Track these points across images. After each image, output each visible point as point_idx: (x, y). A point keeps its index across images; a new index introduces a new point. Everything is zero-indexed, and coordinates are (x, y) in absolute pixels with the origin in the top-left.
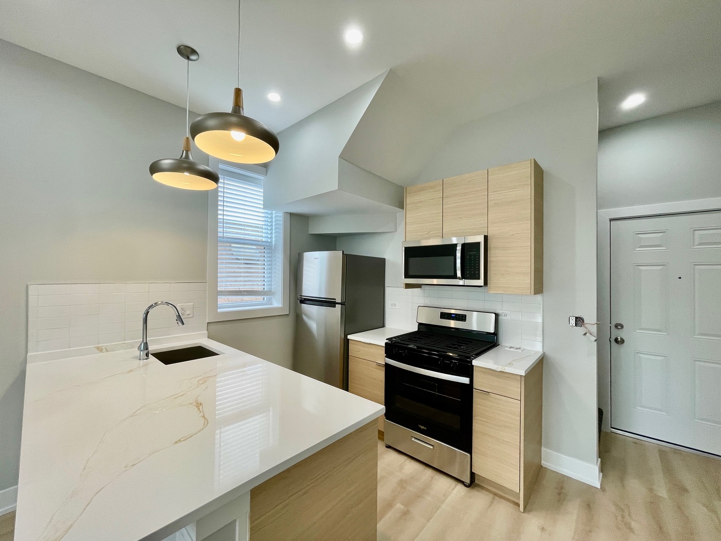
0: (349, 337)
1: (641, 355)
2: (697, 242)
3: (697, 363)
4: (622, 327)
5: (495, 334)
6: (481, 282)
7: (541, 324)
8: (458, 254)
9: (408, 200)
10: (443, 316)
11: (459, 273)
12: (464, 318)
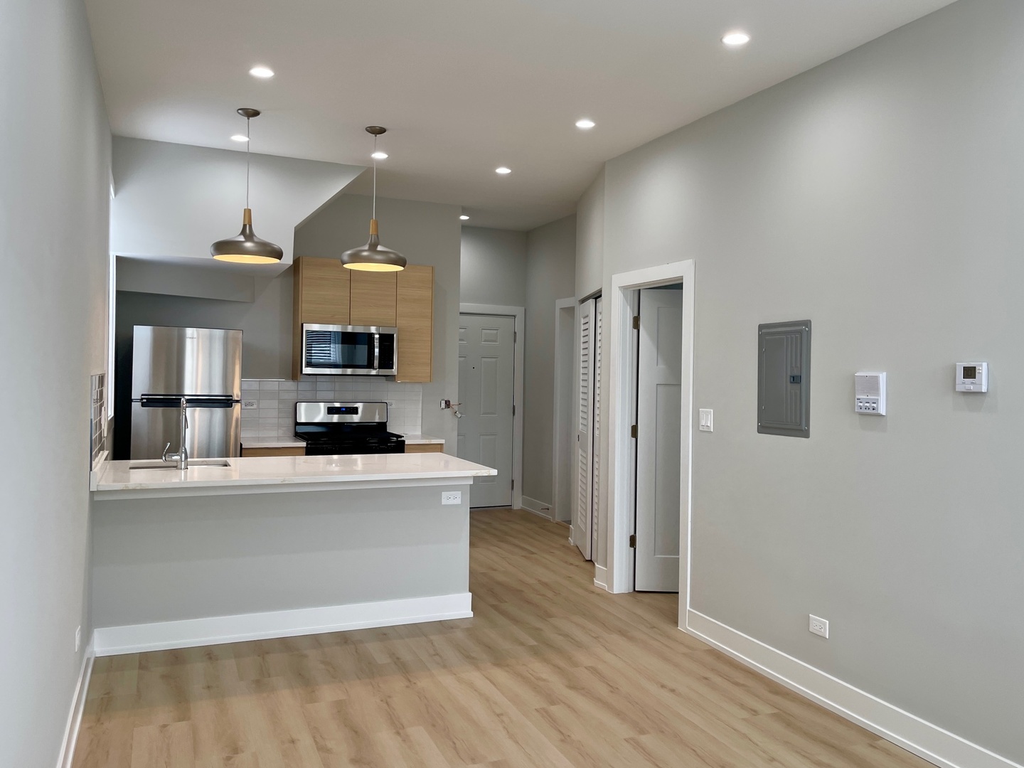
0: (245, 445)
2: (483, 339)
3: (482, 437)
5: (386, 422)
6: (394, 372)
7: (421, 410)
8: (377, 344)
9: (305, 273)
10: (331, 411)
11: (376, 363)
12: (355, 411)
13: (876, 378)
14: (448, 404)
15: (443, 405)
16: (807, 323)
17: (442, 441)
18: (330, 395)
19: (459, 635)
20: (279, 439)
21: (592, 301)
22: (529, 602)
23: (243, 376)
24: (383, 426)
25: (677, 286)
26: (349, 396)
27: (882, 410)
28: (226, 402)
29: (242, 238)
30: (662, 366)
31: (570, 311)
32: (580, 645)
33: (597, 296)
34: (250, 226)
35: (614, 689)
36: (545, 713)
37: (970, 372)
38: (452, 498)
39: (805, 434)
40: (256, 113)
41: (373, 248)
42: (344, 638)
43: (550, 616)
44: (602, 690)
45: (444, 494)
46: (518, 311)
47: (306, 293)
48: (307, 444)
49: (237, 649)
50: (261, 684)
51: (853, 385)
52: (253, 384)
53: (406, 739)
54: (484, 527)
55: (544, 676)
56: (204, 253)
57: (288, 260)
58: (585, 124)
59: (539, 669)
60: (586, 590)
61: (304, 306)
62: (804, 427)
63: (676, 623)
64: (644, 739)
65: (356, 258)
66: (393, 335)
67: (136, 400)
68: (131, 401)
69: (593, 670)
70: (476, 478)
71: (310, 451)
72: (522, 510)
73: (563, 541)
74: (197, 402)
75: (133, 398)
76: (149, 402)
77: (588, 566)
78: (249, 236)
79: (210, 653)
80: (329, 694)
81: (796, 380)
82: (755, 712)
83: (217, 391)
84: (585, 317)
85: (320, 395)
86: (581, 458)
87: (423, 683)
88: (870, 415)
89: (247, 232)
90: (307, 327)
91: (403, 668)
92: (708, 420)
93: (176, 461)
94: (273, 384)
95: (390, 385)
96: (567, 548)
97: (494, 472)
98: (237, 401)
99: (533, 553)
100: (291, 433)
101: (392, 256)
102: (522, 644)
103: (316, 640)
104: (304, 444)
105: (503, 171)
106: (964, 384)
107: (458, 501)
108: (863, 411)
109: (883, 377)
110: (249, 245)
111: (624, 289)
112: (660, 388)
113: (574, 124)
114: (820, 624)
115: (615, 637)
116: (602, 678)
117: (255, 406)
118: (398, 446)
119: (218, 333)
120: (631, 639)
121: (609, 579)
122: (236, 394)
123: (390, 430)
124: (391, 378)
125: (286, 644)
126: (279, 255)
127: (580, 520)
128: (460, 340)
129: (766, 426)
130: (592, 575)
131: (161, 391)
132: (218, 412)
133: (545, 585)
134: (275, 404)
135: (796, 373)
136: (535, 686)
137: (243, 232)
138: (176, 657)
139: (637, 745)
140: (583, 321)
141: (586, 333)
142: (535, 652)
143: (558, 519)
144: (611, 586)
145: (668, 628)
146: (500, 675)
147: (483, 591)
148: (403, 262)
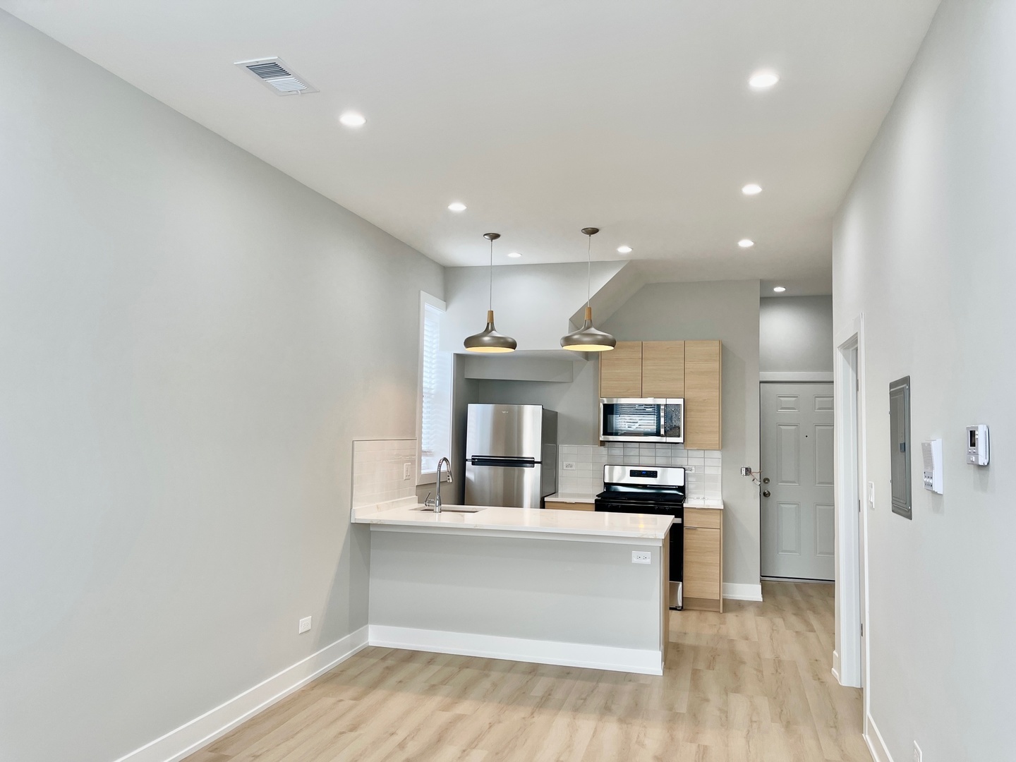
0: (546, 499)
1: (782, 505)
2: (817, 407)
3: (817, 507)
4: (769, 480)
5: (684, 486)
6: (680, 440)
7: (720, 476)
10: (633, 474)
11: (662, 431)
12: (654, 474)
14: (748, 471)
15: (744, 472)
16: (908, 380)
18: (634, 460)
27: (937, 488)
28: (530, 463)
29: (484, 334)
34: (492, 323)
37: (973, 438)
38: (642, 557)
39: (909, 514)
40: (497, 236)
45: (634, 553)
47: (605, 372)
52: (572, 449)
58: (752, 189)
61: (603, 384)
62: (909, 505)
63: (861, 726)
67: (469, 460)
68: (466, 460)
75: (467, 458)
76: (478, 461)
78: (490, 331)
81: (903, 448)
89: (490, 328)
90: (603, 401)
93: (433, 506)
98: (539, 463)
101: (600, 337)
105: (746, 243)
106: (972, 454)
107: (648, 561)
108: (928, 487)
113: (741, 191)
117: (573, 468)
121: (840, 668)
126: (512, 345)
134: (590, 466)
135: (903, 439)
137: (487, 328)
147: (673, 652)
148: (613, 344)
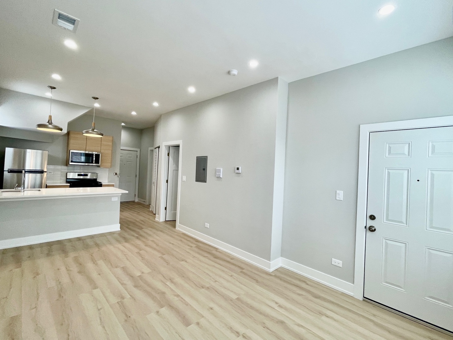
0: (48, 185)
8: (94, 157)
9: (72, 135)
10: (79, 175)
11: (94, 162)
12: (87, 175)
13: (220, 170)
14: (116, 174)
15: (115, 174)
16: (207, 157)
17: (114, 184)
18: (79, 171)
19: (116, 235)
20: (61, 183)
21: (158, 149)
22: (137, 225)
23: (48, 164)
24: (96, 179)
25: (178, 146)
26: (86, 171)
27: (221, 177)
28: (42, 172)
29: (48, 124)
30: (175, 165)
31: (152, 151)
32: (150, 235)
33: (159, 147)
34: (51, 121)
35: (158, 245)
36: (138, 253)
37: (238, 169)
38: (115, 199)
39: (205, 182)
40: (55, 88)
41: (93, 130)
42: (79, 239)
43: (143, 228)
44: (154, 246)
45: (113, 198)
46: (138, 150)
47: (71, 141)
48: (70, 184)
49: (41, 245)
50: (49, 255)
51: (216, 171)
52: (52, 167)
53: (96, 264)
54: (126, 207)
55: (139, 244)
56: (34, 127)
57: (65, 131)
59: (138, 242)
60: (153, 221)
61: (71, 145)
62: (205, 180)
63: (175, 227)
64: (164, 256)
65: (87, 132)
66: (99, 155)
67: (6, 171)
68: (4, 171)
69: (153, 241)
70: (122, 194)
71: (71, 186)
72: (137, 202)
73: (148, 209)
74: (31, 172)
75: (4, 170)
76: (11, 171)
77: (154, 215)
78: (51, 124)
79: (31, 247)
80: (72, 255)
81: (204, 169)
82: (191, 247)
83: (38, 168)
84: (156, 152)
85: (75, 171)
86: (154, 188)
87: (104, 248)
88: (219, 178)
89: (50, 122)
90: (71, 151)
91: (97, 245)
92: (184, 178)
93: (20, 190)
94: (59, 167)
95: (98, 168)
96: (149, 211)
97: (127, 192)
98: (46, 172)
99: (139, 213)
100: (65, 181)
101: (99, 133)
102: (134, 236)
103: (70, 240)
104: (69, 185)
105: (134, 113)
106: (237, 171)
107: (117, 200)
108: (218, 177)
109: (222, 169)
110: (50, 126)
111: (166, 146)
112: (174, 171)
114: (207, 225)
115: (159, 232)
116: (155, 243)
117: (52, 173)
118: (100, 185)
119: (40, 152)
120: (164, 232)
121: (159, 218)
122: (45, 170)
123: (98, 180)
124: (99, 166)
125: (59, 242)
126: (61, 130)
127: (153, 204)
128: (121, 157)
129: (197, 180)
130: (155, 218)
131: (16, 168)
132: (39, 175)
133: (142, 221)
134: (59, 173)
135: (204, 168)
136: (136, 246)
137: (48, 122)
138: (18, 249)
139: (162, 258)
140: (155, 153)
141: (156, 156)
142: (137, 238)
143: (147, 204)
144: (160, 220)
145: (173, 229)
146: (127, 245)
147: (124, 223)
148: (102, 135)
